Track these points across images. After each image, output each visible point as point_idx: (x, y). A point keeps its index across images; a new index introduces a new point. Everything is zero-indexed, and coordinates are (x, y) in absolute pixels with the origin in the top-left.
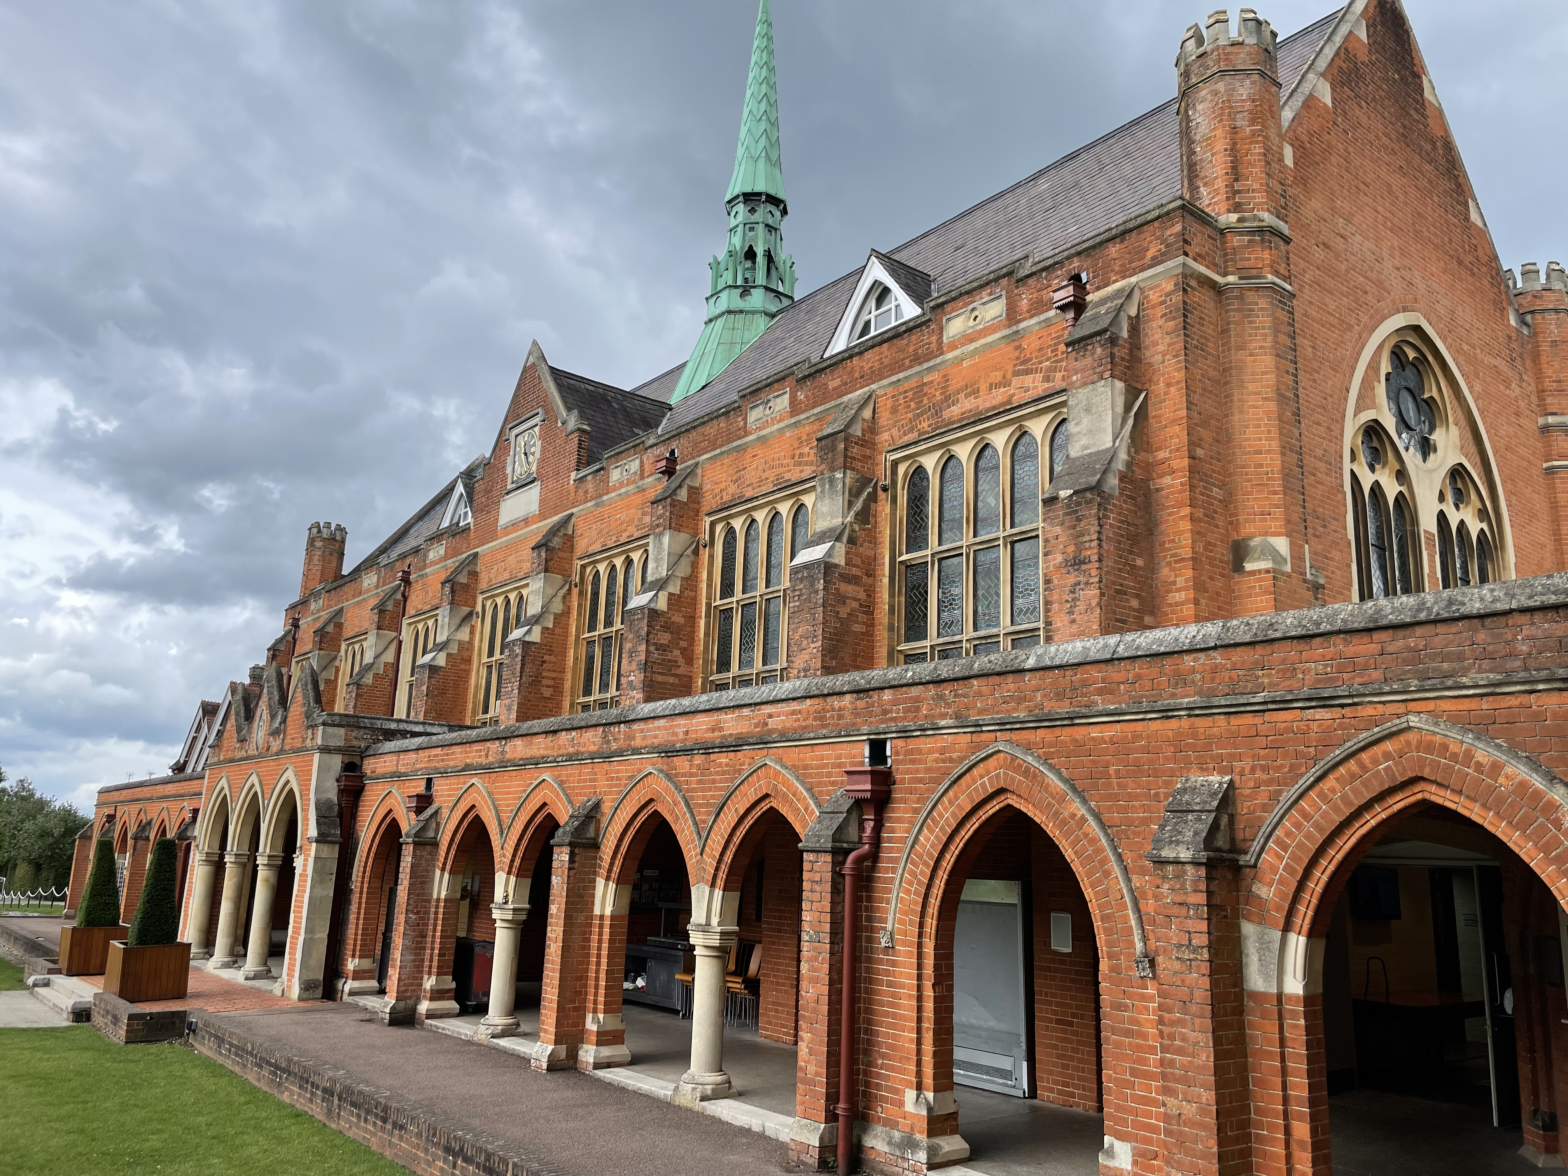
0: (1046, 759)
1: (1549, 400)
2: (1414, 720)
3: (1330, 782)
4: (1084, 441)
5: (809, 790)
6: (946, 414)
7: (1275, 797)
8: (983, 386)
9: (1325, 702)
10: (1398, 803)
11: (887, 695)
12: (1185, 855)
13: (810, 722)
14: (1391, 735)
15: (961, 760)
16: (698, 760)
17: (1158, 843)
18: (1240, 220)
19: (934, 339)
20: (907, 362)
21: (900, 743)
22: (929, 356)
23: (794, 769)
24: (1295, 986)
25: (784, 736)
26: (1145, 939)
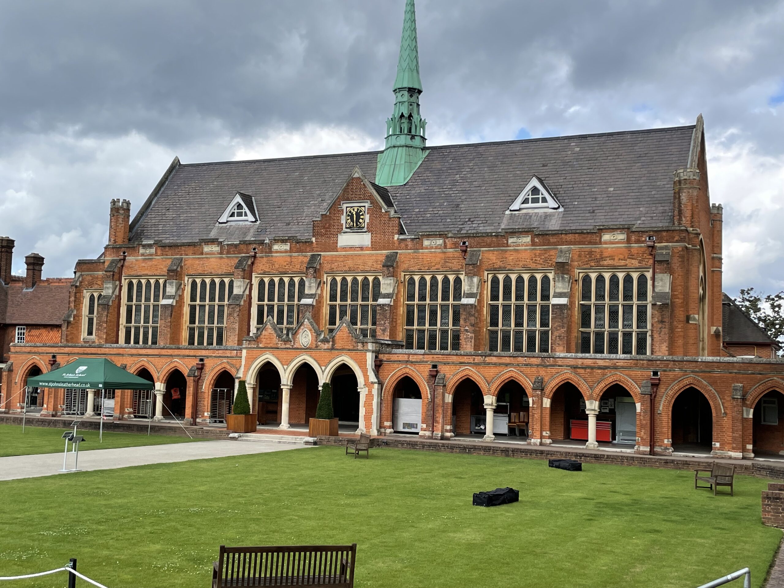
0: (703, 378)
1: (715, 249)
2: (775, 378)
3: (761, 386)
4: (660, 288)
5: (633, 380)
6: (602, 263)
7: (751, 388)
8: (616, 259)
9: (761, 374)
10: (771, 390)
11: (658, 362)
12: (739, 397)
13: (632, 365)
14: (771, 380)
15: (680, 377)
16: (588, 370)
17: (734, 395)
18: (693, 230)
19: (598, 239)
20: (587, 243)
21: (662, 373)
22: (596, 243)
23: (626, 375)
24: (751, 416)
25: (623, 367)
26: (724, 410)
